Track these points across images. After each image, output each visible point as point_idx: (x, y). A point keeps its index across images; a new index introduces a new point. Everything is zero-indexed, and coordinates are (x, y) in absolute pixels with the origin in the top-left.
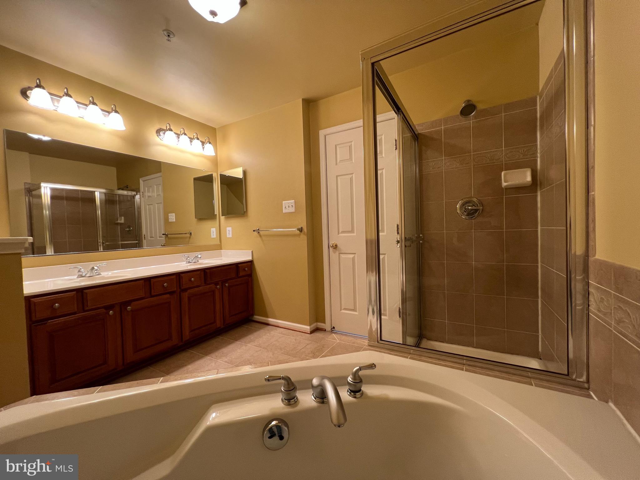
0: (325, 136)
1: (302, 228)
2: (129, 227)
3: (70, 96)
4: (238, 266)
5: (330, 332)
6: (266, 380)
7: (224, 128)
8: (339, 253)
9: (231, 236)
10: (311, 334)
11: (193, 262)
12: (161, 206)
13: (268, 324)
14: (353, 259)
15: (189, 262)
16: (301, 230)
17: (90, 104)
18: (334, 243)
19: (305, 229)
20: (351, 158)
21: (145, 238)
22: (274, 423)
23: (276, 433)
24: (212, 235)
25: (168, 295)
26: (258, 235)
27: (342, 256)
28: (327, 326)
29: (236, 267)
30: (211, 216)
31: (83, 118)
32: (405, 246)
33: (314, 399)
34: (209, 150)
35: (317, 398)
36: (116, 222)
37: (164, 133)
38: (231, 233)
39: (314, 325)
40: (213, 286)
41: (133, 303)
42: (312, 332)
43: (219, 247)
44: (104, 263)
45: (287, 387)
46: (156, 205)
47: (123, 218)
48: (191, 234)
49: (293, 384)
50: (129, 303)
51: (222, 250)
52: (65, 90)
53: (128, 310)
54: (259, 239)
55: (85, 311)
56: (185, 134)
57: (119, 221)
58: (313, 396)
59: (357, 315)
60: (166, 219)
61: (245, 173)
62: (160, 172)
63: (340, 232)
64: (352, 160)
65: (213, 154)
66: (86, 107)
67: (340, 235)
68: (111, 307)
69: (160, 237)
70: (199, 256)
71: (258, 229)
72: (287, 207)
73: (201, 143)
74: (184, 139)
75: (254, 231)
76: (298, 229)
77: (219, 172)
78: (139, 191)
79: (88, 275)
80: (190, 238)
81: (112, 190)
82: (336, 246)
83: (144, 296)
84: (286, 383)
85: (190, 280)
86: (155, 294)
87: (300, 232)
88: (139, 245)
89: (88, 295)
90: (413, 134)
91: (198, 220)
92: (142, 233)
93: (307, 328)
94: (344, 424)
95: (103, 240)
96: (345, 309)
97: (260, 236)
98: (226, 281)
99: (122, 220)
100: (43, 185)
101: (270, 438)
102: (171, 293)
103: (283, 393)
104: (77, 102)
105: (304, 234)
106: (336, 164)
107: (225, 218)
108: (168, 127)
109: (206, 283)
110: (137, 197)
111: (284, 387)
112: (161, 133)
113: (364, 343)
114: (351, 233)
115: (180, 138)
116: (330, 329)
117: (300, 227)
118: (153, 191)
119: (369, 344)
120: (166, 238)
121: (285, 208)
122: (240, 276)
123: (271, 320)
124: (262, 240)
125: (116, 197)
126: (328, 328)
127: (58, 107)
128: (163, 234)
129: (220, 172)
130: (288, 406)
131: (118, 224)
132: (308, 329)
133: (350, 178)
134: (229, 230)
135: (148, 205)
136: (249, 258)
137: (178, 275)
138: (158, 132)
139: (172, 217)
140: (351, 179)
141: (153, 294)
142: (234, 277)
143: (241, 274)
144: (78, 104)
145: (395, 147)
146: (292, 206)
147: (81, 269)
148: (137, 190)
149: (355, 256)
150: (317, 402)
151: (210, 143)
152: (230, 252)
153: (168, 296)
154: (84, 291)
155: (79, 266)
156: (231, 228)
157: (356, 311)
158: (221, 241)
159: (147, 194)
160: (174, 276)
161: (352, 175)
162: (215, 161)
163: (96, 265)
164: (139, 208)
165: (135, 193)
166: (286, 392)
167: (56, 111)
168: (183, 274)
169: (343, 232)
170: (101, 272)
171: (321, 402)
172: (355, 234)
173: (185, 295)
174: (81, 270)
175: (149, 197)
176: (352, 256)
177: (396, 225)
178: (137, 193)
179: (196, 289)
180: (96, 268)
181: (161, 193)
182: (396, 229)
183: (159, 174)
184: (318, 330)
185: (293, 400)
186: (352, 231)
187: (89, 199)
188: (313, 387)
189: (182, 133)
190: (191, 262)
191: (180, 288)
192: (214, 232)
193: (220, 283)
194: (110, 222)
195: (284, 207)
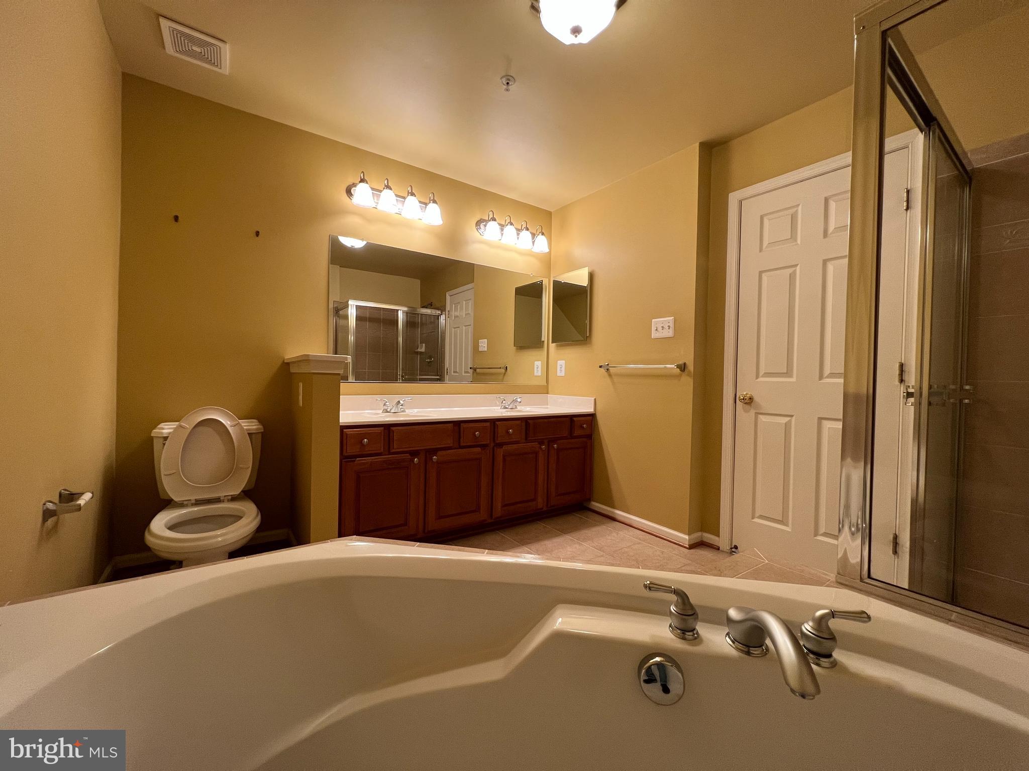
0: (741, 202)
1: (685, 364)
2: (430, 357)
3: (391, 189)
4: (574, 420)
5: (727, 553)
6: (645, 586)
7: (564, 210)
8: (757, 414)
9: (563, 374)
10: (689, 549)
11: (509, 408)
12: (470, 329)
13: (613, 519)
14: (787, 426)
15: (505, 408)
16: (683, 368)
17: (408, 195)
18: (746, 394)
19: (691, 367)
20: (793, 237)
21: (447, 372)
22: (658, 659)
23: (658, 678)
24: (535, 371)
25: (479, 448)
26: (606, 374)
27: (762, 418)
28: (723, 542)
29: (570, 420)
30: (536, 343)
31: (400, 214)
32: (930, 404)
33: (731, 643)
34: (542, 244)
35: (736, 642)
36: (416, 350)
37: (485, 226)
38: (563, 369)
39: (697, 536)
40: (536, 444)
41: (440, 453)
42: (692, 547)
43: (544, 390)
44: (408, 398)
45: (681, 607)
46: (464, 327)
47: (424, 345)
48: (506, 369)
49: (692, 607)
50: (435, 451)
51: (549, 395)
52: (386, 182)
53: (434, 461)
54: (608, 380)
55: (390, 453)
56: (512, 224)
57: (419, 350)
58: (729, 637)
59: (789, 532)
60: (476, 347)
61: (591, 277)
62: (472, 283)
63: (761, 373)
64: (796, 240)
65: (546, 249)
66: (404, 200)
67: (761, 379)
68: (414, 454)
69: (466, 372)
70: (519, 400)
71: (608, 365)
72: (660, 329)
73: (530, 235)
74: (510, 230)
75: (601, 367)
76: (678, 366)
77: (552, 276)
78: (445, 310)
79: (392, 411)
80: (505, 374)
81: (414, 309)
82: (751, 399)
83: (451, 445)
84: (679, 600)
85: (508, 432)
86: (465, 444)
87: (681, 370)
88: (441, 379)
89: (395, 434)
90: (960, 172)
91: (517, 349)
92: (444, 365)
93: (684, 538)
94: (814, 696)
95: (402, 373)
96: (761, 517)
97: (610, 375)
98: (554, 441)
99: (422, 349)
100: (351, 302)
101: (646, 681)
102: (483, 446)
103: (674, 618)
104: (397, 196)
105: (689, 375)
106: (761, 250)
107: (557, 346)
108: (491, 216)
109: (527, 440)
110: (443, 318)
111: (676, 606)
112: (482, 226)
113: (828, 578)
114: (786, 377)
115: (504, 230)
116: (728, 548)
117: (681, 363)
118: (461, 309)
119: (839, 581)
120: (473, 373)
121: (656, 330)
122: (575, 435)
123: (619, 513)
124: (613, 383)
125: (418, 317)
126: (724, 544)
127: (378, 203)
128: (471, 368)
129: (554, 277)
130: (683, 641)
131: (417, 353)
132: (686, 539)
133: (790, 274)
134: (560, 365)
135: (454, 328)
136: (591, 410)
137: (493, 422)
138: (478, 223)
139: (483, 345)
140: (792, 277)
141: (462, 444)
142: (565, 435)
143: (577, 432)
144: (397, 198)
145: (905, 204)
146: (669, 326)
147: (386, 402)
148: (442, 309)
149: (790, 422)
150: (737, 649)
151: (543, 234)
152: (560, 398)
153: (478, 450)
154: (392, 428)
155: (385, 398)
156: (564, 361)
157: (787, 525)
158: (548, 382)
159: (453, 313)
160: (488, 424)
161: (794, 269)
162: (547, 261)
163: (403, 399)
164: (444, 333)
165: (440, 312)
166: (681, 616)
167: (376, 208)
168: (499, 423)
169: (768, 374)
170: (407, 409)
171: (746, 652)
172: (793, 380)
173: (500, 452)
174: (386, 404)
175: (456, 317)
176: (784, 420)
177: (898, 365)
178: (442, 313)
179: (515, 446)
180: (401, 402)
181: (470, 311)
182: (897, 372)
183: (470, 286)
184: (703, 546)
185: (691, 633)
186: (788, 374)
187: (390, 320)
188: (730, 621)
189: (507, 224)
190: (507, 408)
191: (494, 441)
192: (538, 367)
193: (546, 441)
194: (410, 350)
195: (653, 329)
